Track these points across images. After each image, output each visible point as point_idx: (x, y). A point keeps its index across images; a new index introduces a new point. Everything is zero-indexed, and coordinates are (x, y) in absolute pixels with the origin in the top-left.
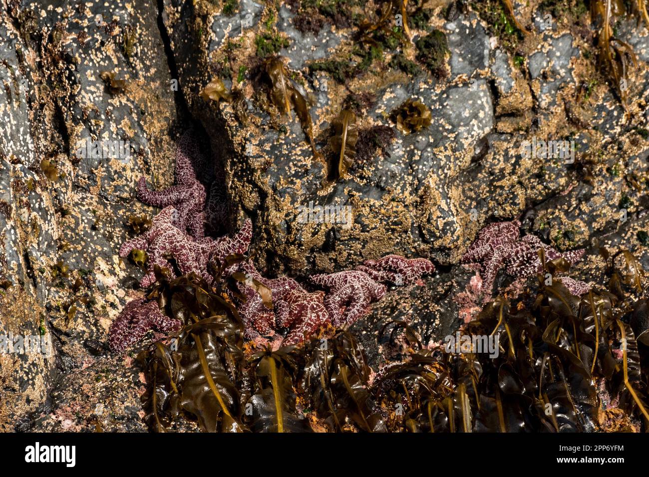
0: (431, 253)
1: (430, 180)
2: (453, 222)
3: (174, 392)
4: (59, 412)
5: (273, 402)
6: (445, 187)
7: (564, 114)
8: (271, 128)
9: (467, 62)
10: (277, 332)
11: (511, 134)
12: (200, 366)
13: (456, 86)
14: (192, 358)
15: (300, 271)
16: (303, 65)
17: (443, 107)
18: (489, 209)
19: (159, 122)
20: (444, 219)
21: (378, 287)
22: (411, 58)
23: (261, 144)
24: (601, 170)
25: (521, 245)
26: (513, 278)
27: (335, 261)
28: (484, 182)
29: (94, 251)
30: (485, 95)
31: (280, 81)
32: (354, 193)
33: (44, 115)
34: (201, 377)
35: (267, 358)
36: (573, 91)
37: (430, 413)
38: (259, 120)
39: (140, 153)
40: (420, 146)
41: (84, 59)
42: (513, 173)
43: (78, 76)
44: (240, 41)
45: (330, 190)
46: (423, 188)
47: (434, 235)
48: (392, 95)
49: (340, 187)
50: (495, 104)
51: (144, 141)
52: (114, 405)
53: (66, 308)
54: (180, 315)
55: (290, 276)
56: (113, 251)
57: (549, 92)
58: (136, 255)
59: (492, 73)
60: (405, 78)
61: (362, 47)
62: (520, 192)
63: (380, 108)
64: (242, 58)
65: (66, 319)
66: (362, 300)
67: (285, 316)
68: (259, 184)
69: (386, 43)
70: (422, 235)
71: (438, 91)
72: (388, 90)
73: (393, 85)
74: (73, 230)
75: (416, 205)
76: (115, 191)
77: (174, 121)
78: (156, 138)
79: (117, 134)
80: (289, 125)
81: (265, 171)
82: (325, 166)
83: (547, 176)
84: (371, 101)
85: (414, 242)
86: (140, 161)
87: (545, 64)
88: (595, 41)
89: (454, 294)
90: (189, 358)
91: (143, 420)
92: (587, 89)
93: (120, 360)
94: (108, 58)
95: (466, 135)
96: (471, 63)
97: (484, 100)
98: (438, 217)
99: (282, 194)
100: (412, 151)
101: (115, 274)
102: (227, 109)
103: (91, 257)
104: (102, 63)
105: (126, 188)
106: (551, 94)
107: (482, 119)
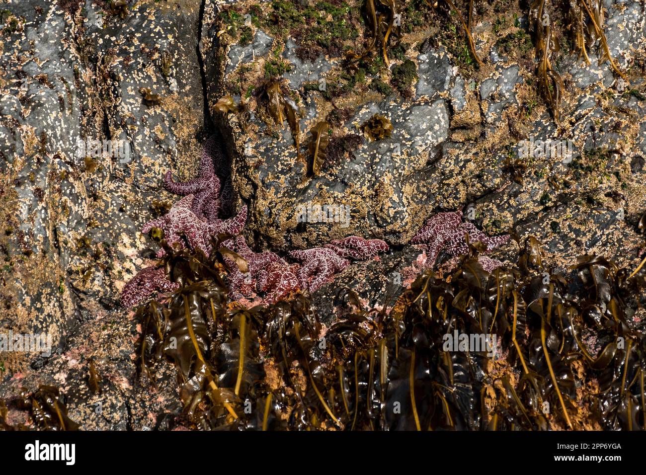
0: (385, 235)
1: (386, 178)
2: (403, 212)
3: (160, 340)
4: (68, 353)
5: (238, 349)
6: (400, 184)
7: (507, 128)
8: (267, 134)
9: (430, 86)
10: (258, 294)
11: (463, 143)
12: (185, 320)
13: (419, 104)
14: (180, 313)
15: (280, 247)
16: (300, 86)
17: (406, 120)
18: (437, 202)
19: (188, 128)
20: (395, 209)
21: (340, 262)
22: (387, 81)
23: (256, 147)
24: (530, 173)
25: (460, 231)
26: (450, 256)
27: (307, 240)
28: (436, 180)
29: (119, 228)
30: (442, 112)
31: (275, 98)
32: (323, 187)
33: (95, 121)
34: (185, 328)
35: (239, 315)
36: (516, 110)
37: (356, 360)
38: (257, 128)
39: (169, 152)
40: (381, 151)
41: (126, 78)
42: (460, 173)
43: (120, 90)
44: (251, 66)
45: (307, 184)
46: (378, 184)
47: (387, 222)
48: (367, 111)
49: (314, 182)
50: (451, 119)
51: (173, 142)
52: (110, 349)
53: (83, 272)
54: (180, 280)
55: (273, 251)
56: (137, 228)
57: (495, 110)
58: (155, 232)
59: (449, 94)
60: (379, 97)
61: (348, 72)
62: (461, 188)
63: (355, 120)
64: (252, 79)
65: (84, 281)
66: (326, 271)
67: (264, 282)
68: (252, 178)
69: (367, 69)
70: (377, 221)
71: (404, 108)
72: (365, 106)
73: (369, 103)
74: (102, 211)
75: (372, 197)
76: (145, 182)
77: (201, 128)
78: (184, 140)
79: (150, 137)
80: (281, 132)
81: (257, 167)
82: (305, 165)
83: (485, 177)
84: (349, 115)
85: (370, 226)
86: (168, 158)
87: (494, 88)
88: (536, 72)
89: (401, 268)
90: (178, 313)
91: (133, 362)
92: (527, 109)
93: (126, 314)
94: (149, 77)
95: (420, 143)
96: (433, 86)
97: (441, 116)
98: (389, 207)
99: (268, 186)
100: (375, 154)
101: (135, 247)
102: (233, 119)
103: (116, 233)
104: (142, 81)
105: (154, 179)
106: (496, 112)
107: (437, 131)
